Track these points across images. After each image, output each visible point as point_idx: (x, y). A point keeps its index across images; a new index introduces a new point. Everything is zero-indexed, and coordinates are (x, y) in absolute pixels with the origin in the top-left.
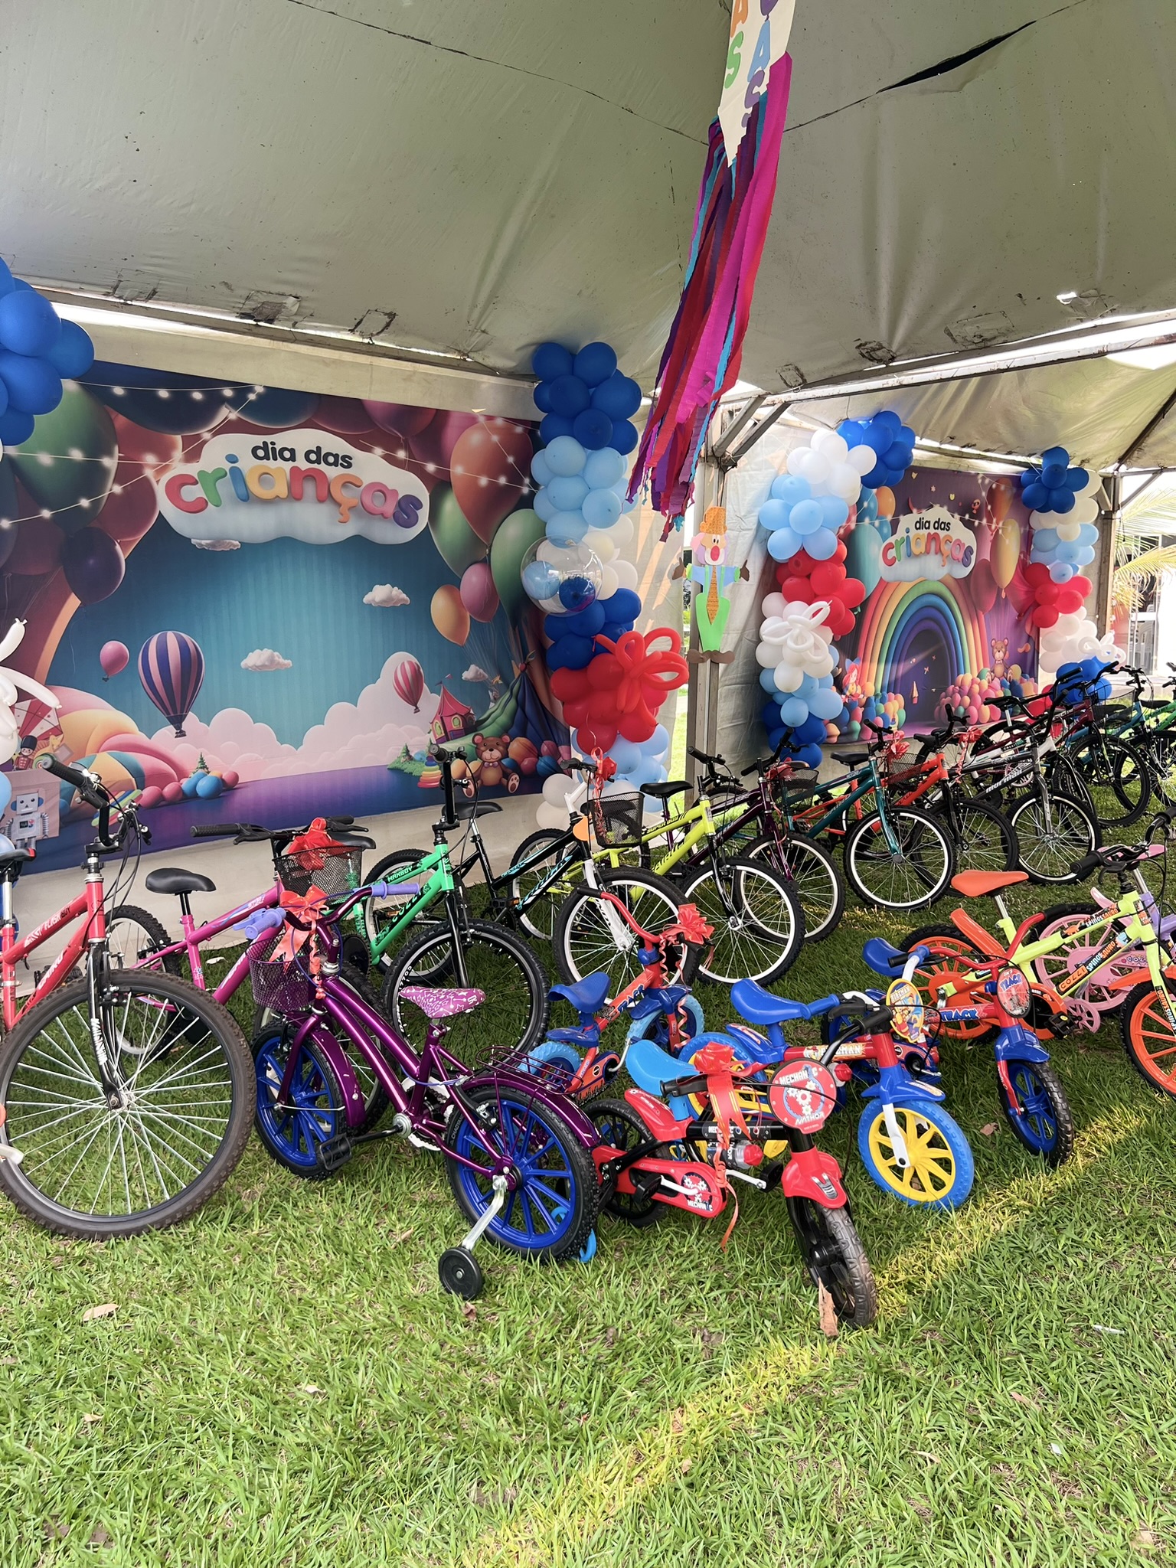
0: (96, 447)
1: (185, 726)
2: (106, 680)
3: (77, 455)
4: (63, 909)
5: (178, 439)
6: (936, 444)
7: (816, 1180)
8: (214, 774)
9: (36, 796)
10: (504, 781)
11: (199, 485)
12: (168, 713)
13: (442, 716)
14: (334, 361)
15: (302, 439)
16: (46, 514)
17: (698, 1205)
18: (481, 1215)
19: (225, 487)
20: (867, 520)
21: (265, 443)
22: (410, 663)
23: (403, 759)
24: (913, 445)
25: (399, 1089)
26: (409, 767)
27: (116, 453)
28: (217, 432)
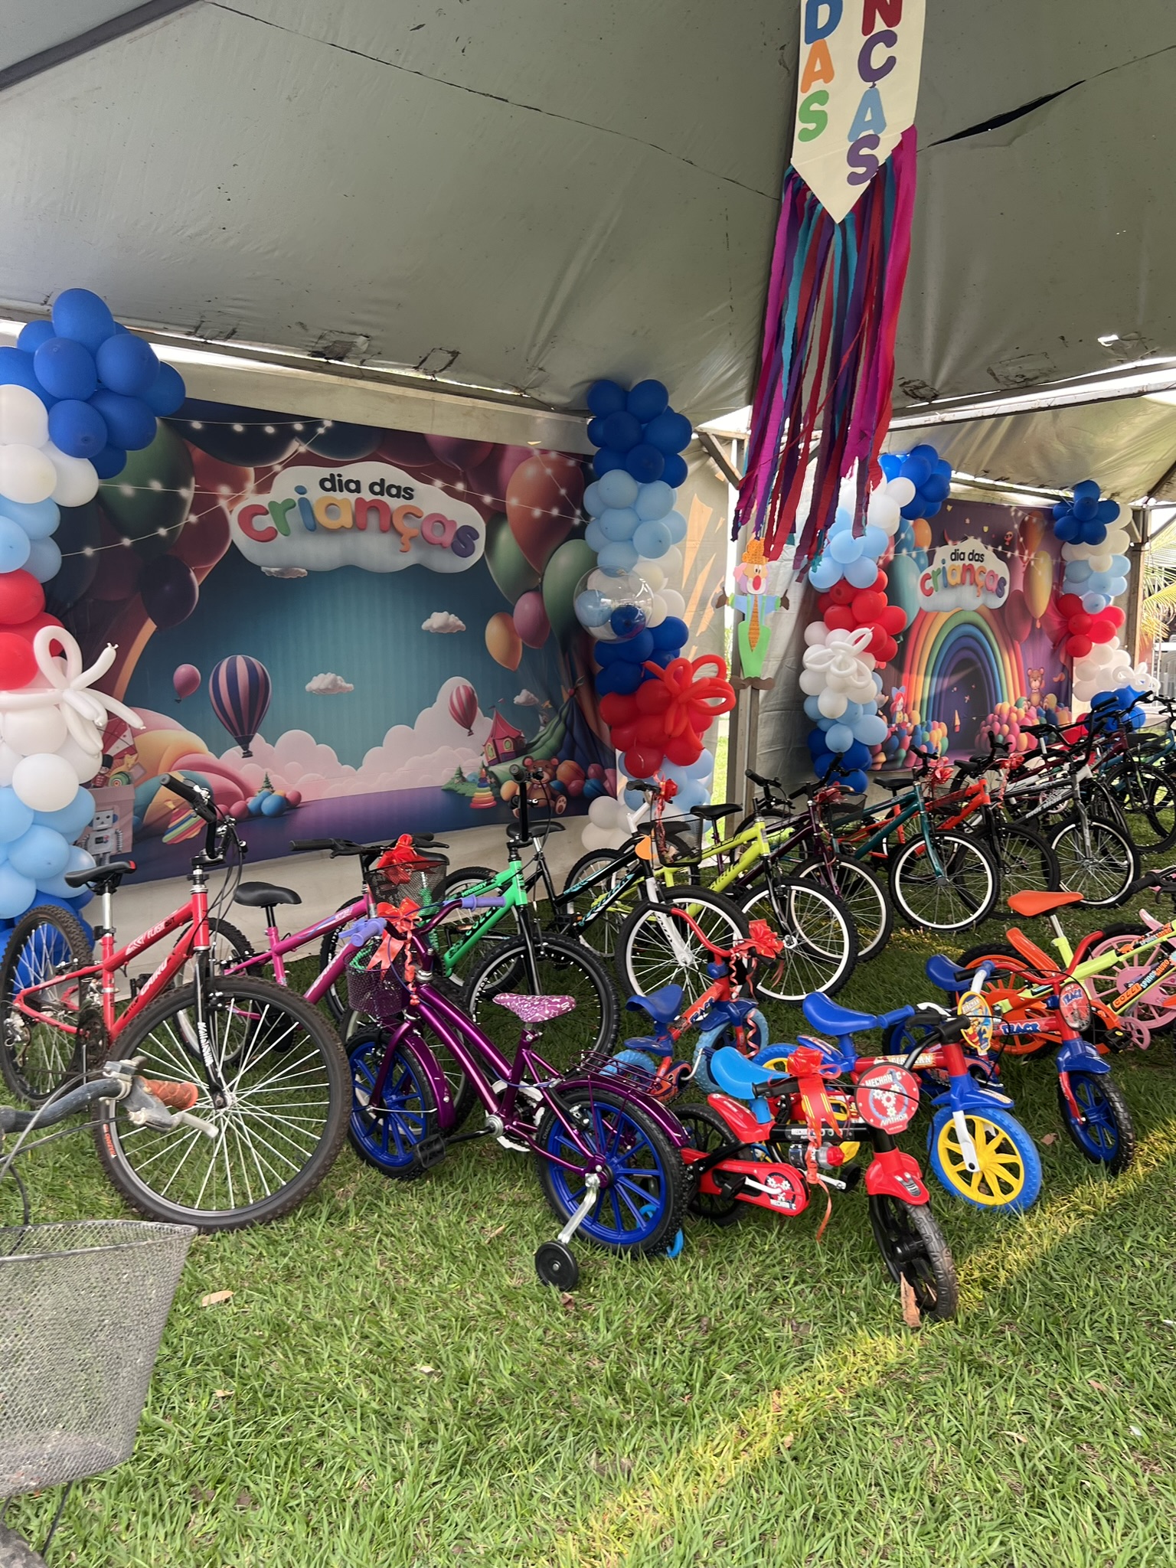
0: (175, 478)
1: (252, 746)
2: (178, 701)
3: (156, 486)
4: (168, 918)
5: (251, 471)
6: (970, 478)
7: (899, 1179)
8: (278, 793)
9: (110, 814)
10: (552, 802)
11: (269, 515)
12: (236, 734)
13: (494, 739)
14: (399, 397)
15: (367, 471)
16: (127, 542)
17: (781, 1203)
18: (572, 1214)
19: (294, 518)
20: (904, 551)
21: (332, 475)
22: (465, 687)
23: (456, 781)
24: (949, 479)
25: (490, 1091)
26: (462, 789)
27: (193, 485)
28: (287, 464)
